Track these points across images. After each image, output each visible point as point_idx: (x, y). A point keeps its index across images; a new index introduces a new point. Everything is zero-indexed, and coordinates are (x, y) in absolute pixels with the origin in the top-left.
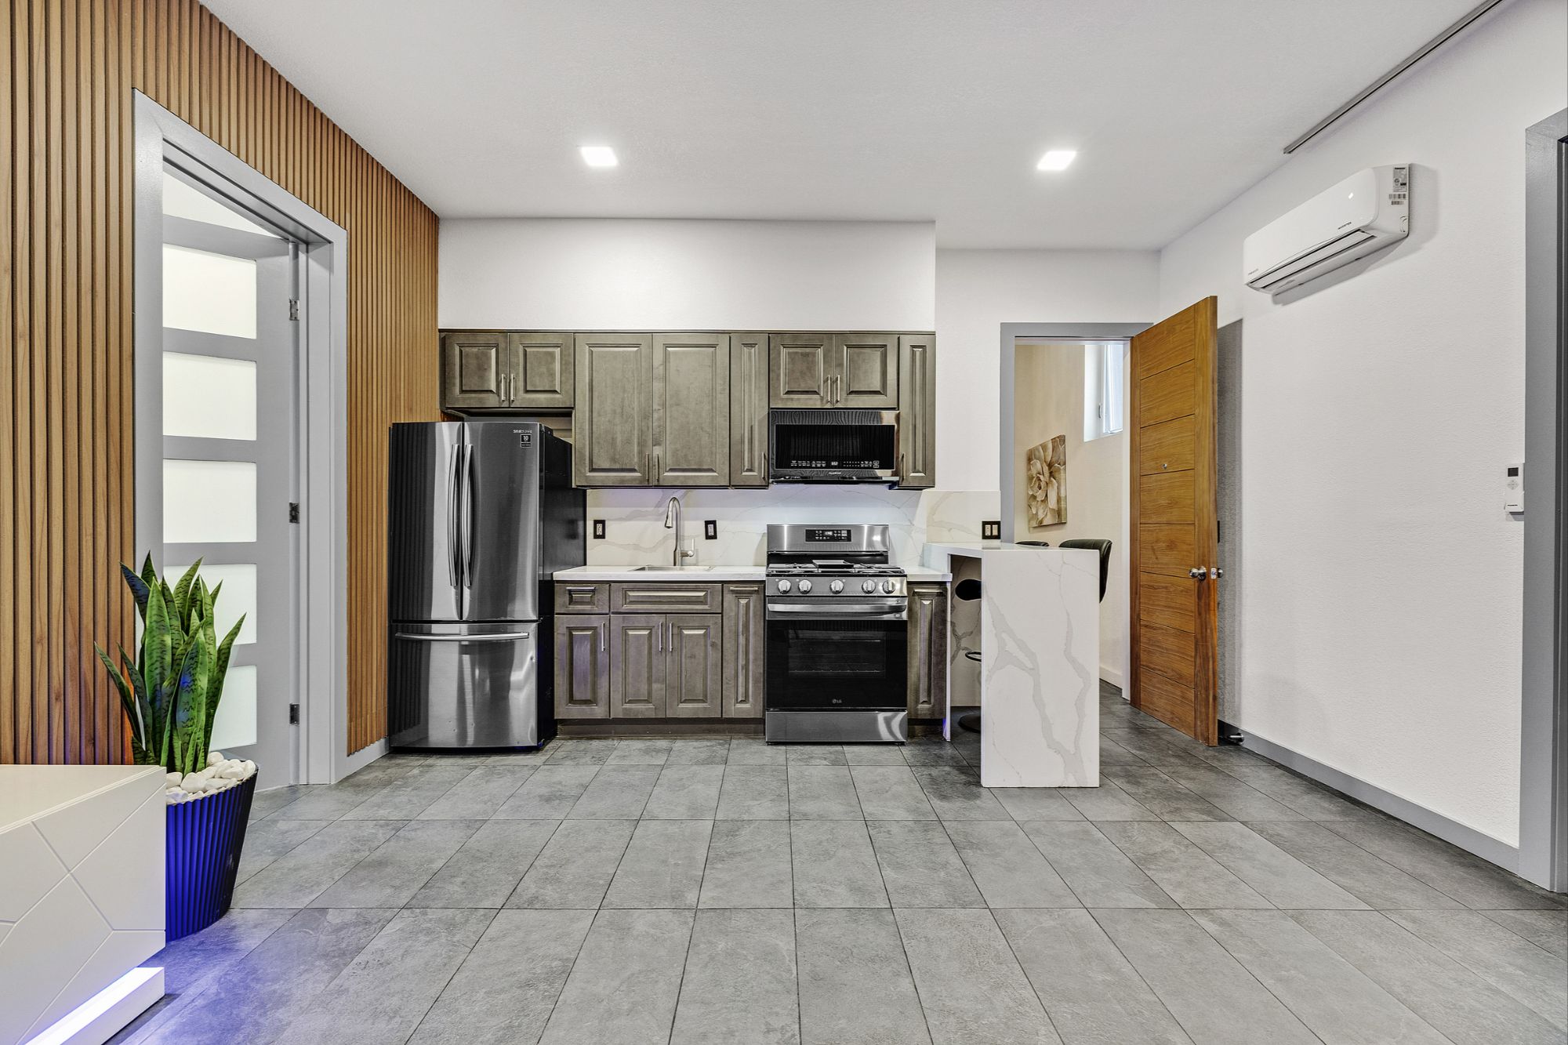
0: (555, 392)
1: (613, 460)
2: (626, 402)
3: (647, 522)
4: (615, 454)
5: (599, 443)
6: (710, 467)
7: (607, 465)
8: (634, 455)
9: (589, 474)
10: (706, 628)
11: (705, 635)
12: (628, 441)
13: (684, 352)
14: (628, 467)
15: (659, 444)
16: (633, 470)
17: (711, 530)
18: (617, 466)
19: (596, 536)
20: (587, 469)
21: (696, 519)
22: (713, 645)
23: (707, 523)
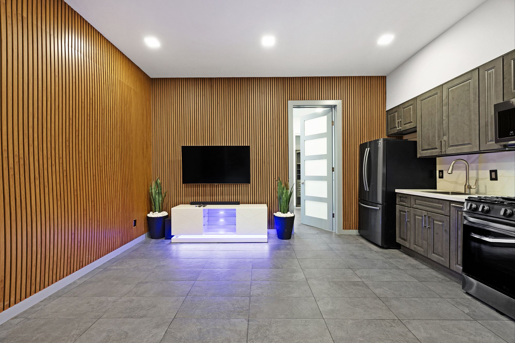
0: (411, 122)
1: (429, 145)
2: (433, 119)
3: (460, 171)
4: (429, 142)
5: (424, 139)
6: (469, 142)
7: (426, 148)
8: (436, 142)
9: (422, 152)
10: (443, 222)
11: (442, 225)
12: (434, 136)
13: (456, 88)
14: (434, 147)
15: (446, 135)
16: (436, 148)
17: (494, 175)
18: (430, 147)
19: (440, 177)
20: (421, 150)
21: (485, 169)
22: (446, 231)
23: (491, 171)
